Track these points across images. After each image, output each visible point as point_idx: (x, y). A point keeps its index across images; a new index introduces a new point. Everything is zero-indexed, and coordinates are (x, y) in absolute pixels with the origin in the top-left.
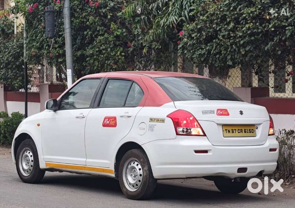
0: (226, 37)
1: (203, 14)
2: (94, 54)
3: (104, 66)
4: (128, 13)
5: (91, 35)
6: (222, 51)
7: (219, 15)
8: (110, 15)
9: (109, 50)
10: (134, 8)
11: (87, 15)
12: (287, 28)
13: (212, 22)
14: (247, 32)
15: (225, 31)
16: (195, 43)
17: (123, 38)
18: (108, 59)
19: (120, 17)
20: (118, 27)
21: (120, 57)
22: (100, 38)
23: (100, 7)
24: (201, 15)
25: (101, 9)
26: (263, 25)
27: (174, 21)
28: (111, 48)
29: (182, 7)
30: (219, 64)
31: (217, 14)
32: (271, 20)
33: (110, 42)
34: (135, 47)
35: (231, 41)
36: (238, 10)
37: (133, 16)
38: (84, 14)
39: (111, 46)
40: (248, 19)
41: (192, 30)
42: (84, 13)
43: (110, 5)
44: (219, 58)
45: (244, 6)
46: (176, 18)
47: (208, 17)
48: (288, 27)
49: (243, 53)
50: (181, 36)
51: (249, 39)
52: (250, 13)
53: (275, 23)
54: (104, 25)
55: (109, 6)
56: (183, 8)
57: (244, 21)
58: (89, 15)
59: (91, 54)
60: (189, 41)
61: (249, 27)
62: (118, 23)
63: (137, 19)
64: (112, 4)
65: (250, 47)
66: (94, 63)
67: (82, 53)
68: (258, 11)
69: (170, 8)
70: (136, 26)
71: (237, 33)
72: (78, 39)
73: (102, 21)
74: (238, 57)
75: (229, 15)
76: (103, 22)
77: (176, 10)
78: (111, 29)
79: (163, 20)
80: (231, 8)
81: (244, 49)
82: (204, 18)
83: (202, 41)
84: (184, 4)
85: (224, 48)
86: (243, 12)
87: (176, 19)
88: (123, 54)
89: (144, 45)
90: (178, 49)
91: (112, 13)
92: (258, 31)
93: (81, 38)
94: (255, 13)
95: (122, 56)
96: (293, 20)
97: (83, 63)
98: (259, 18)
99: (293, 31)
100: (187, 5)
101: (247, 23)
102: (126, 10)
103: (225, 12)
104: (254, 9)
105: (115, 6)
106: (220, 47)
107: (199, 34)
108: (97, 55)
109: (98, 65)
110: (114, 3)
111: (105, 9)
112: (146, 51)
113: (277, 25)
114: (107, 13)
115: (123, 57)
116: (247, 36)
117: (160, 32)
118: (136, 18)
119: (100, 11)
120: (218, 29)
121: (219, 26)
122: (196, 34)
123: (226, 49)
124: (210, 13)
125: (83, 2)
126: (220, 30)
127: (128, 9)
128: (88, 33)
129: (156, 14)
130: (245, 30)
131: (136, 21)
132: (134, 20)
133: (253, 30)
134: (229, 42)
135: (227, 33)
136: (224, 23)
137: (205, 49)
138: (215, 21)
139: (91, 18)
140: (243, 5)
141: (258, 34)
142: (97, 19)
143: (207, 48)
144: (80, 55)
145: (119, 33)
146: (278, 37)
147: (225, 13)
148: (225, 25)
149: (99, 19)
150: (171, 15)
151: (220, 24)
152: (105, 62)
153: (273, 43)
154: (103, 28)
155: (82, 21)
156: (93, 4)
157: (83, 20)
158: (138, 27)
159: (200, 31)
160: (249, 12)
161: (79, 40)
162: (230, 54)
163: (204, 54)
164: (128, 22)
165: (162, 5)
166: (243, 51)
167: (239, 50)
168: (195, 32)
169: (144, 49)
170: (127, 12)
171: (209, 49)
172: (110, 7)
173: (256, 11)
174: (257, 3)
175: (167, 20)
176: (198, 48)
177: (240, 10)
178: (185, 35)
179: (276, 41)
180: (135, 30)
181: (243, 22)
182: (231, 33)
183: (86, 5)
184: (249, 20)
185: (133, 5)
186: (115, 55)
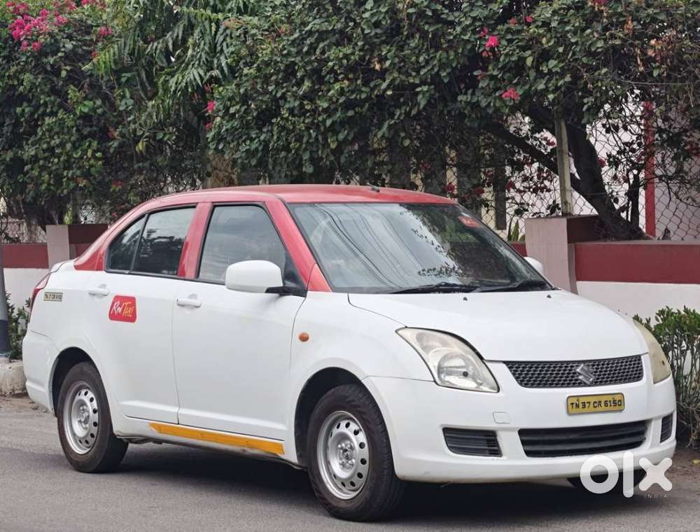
0: (296, 112)
1: (250, 62)
2: (39, 156)
3: (62, 182)
4: (103, 66)
5: (32, 114)
6: (291, 143)
7: (280, 64)
8: (67, 70)
9: (69, 146)
10: (117, 53)
11: (19, 70)
12: (418, 89)
13: (266, 80)
14: (338, 100)
15: (293, 98)
16: (238, 127)
17: (99, 120)
18: (68, 166)
19: (89, 73)
20: (87, 95)
21: (92, 162)
22: (48, 120)
23: (43, 53)
24: (246, 64)
25: (46, 58)
26: (372, 85)
27: (195, 79)
28: (74, 144)
29: (215, 47)
30: (287, 172)
31: (276, 62)
32: (388, 73)
33: (69, 129)
34: (125, 140)
35: (306, 121)
36: (318, 52)
37: (116, 71)
38: (13, 69)
39: (73, 138)
40: (338, 72)
41: (230, 99)
42: (13, 66)
43: (64, 47)
44: (286, 158)
45: (330, 42)
46: (202, 73)
47: (259, 69)
48: (421, 86)
49: (333, 146)
50: (210, 111)
51: (344, 115)
52: (342, 58)
53: (394, 79)
54: (54, 91)
55: (63, 50)
56: (217, 51)
57: (332, 76)
58: (23, 71)
59: (32, 156)
60: (225, 122)
61: (342, 89)
62: (86, 86)
63: (124, 77)
64: (69, 46)
65: (346, 132)
66: (40, 175)
67: (14, 155)
68: (357, 53)
69: (190, 52)
70: (123, 92)
71: (318, 102)
72: (6, 124)
73: (51, 84)
74: (324, 157)
75: (301, 64)
76: (53, 84)
77: (201, 56)
78: (69, 101)
79: (176, 77)
80: (305, 49)
81: (335, 138)
82: (252, 71)
83: (250, 122)
84: (219, 43)
85: (295, 135)
86: (328, 57)
87: (200, 75)
88: (99, 155)
89: (139, 133)
90: (209, 140)
91: (69, 65)
92: (360, 98)
93: (13, 121)
94: (352, 57)
95: (97, 159)
96: (429, 71)
97: (19, 177)
98: (361, 70)
99: (431, 96)
100: (224, 44)
101: (337, 80)
102: (99, 57)
103: (293, 57)
104: (349, 49)
105: (77, 49)
106: (287, 134)
107: (246, 107)
108: (45, 159)
109: (50, 180)
110: (74, 43)
111: (55, 57)
112: (143, 146)
113: (397, 82)
114: (60, 67)
115: (100, 163)
116: (340, 109)
117: (169, 104)
118: (123, 75)
119: (45, 60)
120: (279, 95)
121: (283, 88)
122: (238, 107)
123: (299, 139)
124: (263, 61)
125: (11, 42)
126: (283, 97)
127: (105, 55)
128: (23, 110)
129: (165, 65)
130: (333, 94)
131: (123, 80)
132: (118, 79)
133: (350, 95)
134: (303, 122)
135: (297, 103)
136: (291, 81)
137: (256, 140)
138: (274, 78)
139: (27, 77)
140: (328, 41)
141: (361, 103)
142: (39, 80)
143: (262, 138)
144: (11, 159)
145: (86, 110)
146: (404, 108)
147: (293, 59)
148: (293, 87)
149: (43, 78)
150: (190, 66)
151: (282, 83)
152: (63, 174)
153: (393, 122)
154: (53, 98)
155: (10, 85)
156: (28, 46)
157: (11, 82)
158: (128, 95)
159: (245, 99)
160: (341, 56)
161: (7, 126)
162: (307, 150)
163: (257, 149)
164: (106, 84)
165: (173, 44)
166: (333, 142)
167: (325, 139)
168: (237, 103)
169: (139, 142)
170: (101, 63)
171: (265, 138)
172: (64, 52)
173: (353, 54)
174: (354, 35)
175: (183, 77)
176: (244, 138)
177: (323, 52)
178: (220, 110)
179: (398, 119)
180: (121, 101)
181: (330, 78)
182: (305, 102)
183: (16, 48)
184: (341, 73)
185: (116, 46)
186: (81, 158)
